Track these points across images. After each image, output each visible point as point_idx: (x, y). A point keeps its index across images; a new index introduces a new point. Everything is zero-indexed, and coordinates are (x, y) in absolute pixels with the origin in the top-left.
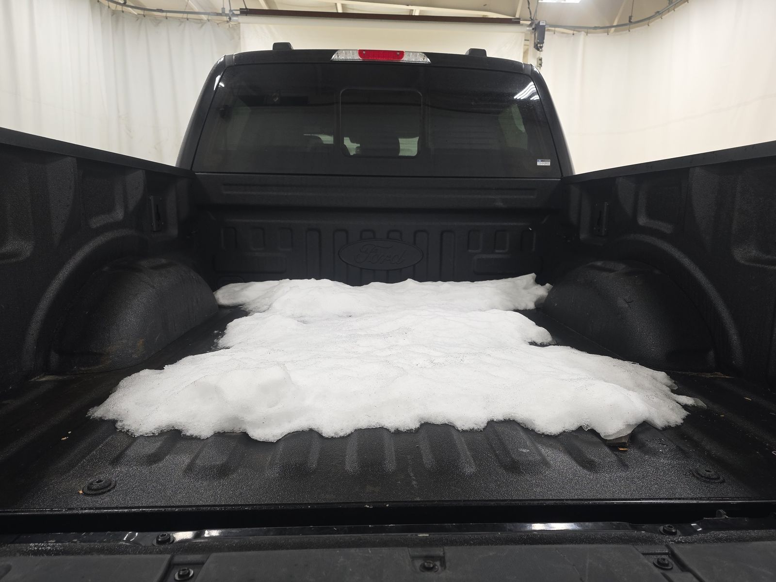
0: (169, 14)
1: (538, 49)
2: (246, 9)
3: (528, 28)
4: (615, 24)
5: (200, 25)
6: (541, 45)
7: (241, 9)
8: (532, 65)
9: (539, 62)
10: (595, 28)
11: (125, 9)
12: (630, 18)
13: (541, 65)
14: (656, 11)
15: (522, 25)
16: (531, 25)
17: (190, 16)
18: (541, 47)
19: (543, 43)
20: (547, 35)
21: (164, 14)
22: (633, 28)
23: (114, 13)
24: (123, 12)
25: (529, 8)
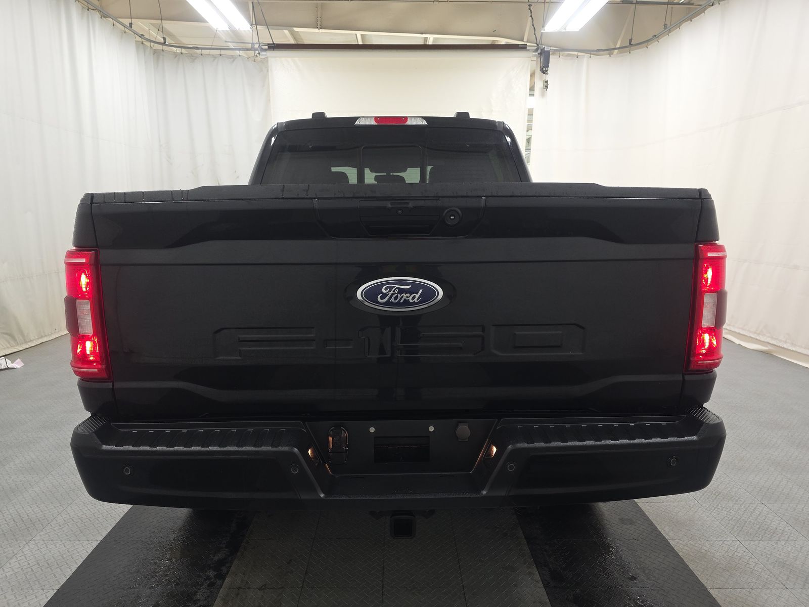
0: (204, 52)
1: (544, 73)
2: (274, 44)
3: (534, 53)
4: (618, 46)
5: (232, 59)
6: (547, 69)
7: (268, 44)
8: (504, 123)
9: (546, 84)
10: (598, 50)
11: (165, 48)
12: (630, 41)
13: (547, 87)
14: (653, 35)
15: (529, 50)
16: (537, 50)
17: (223, 52)
18: (547, 71)
19: (548, 67)
20: (552, 59)
21: (199, 51)
22: (633, 50)
23: (155, 52)
24: (163, 50)
25: (535, 34)
